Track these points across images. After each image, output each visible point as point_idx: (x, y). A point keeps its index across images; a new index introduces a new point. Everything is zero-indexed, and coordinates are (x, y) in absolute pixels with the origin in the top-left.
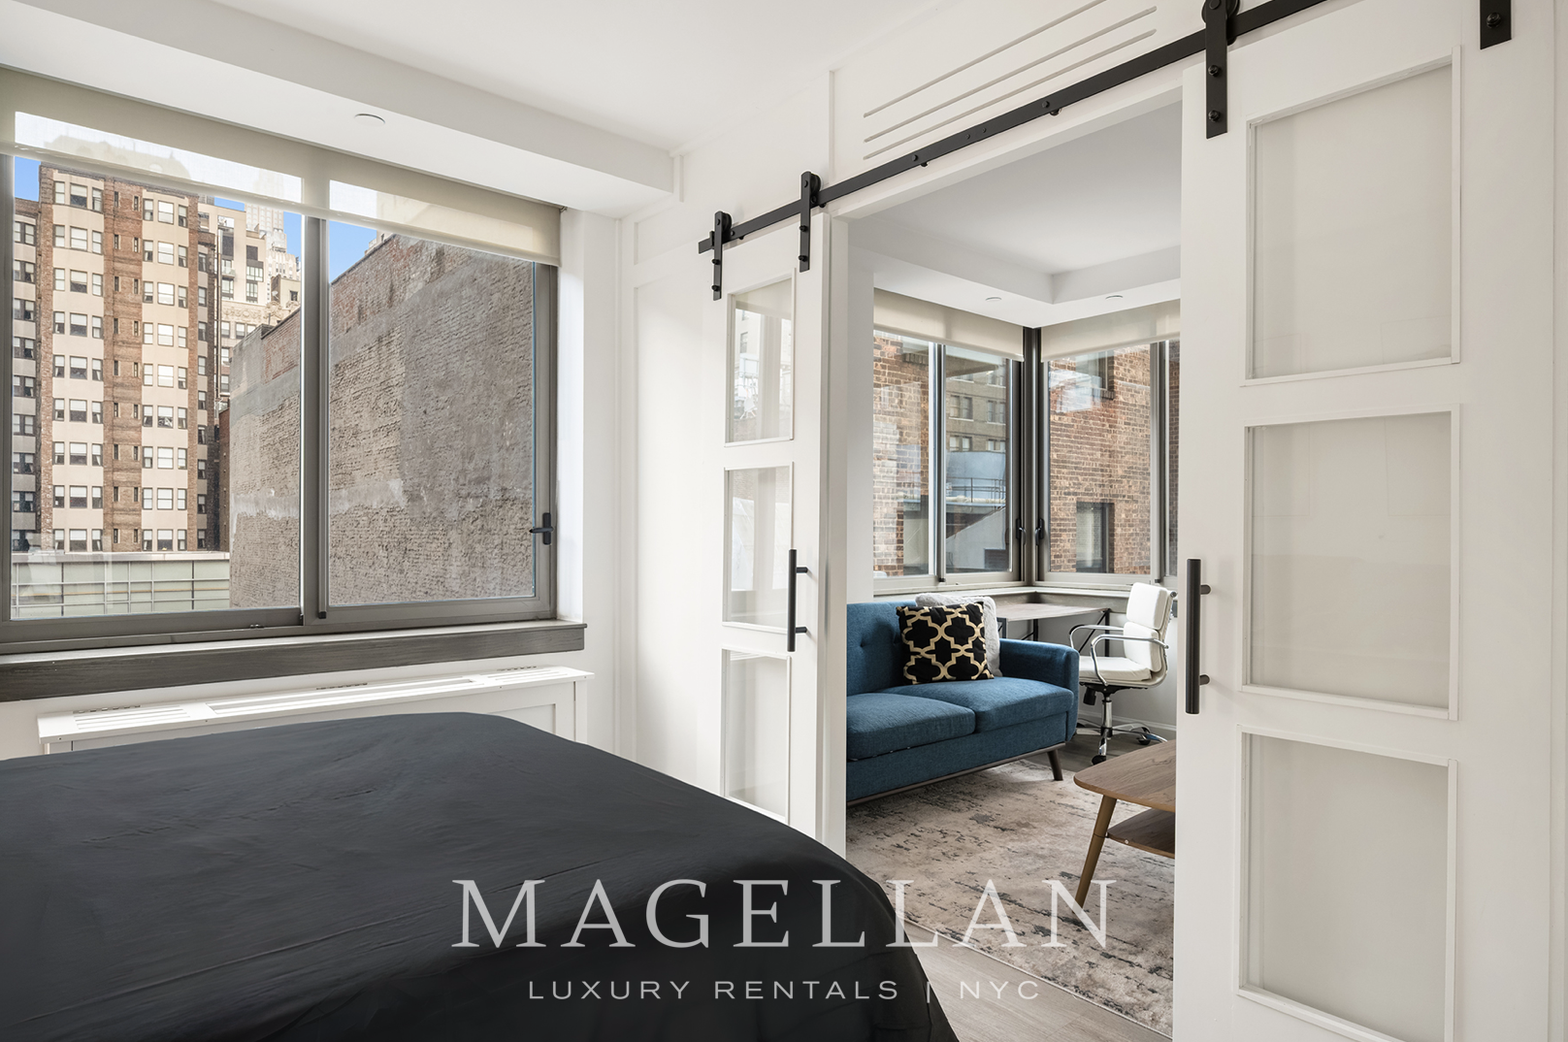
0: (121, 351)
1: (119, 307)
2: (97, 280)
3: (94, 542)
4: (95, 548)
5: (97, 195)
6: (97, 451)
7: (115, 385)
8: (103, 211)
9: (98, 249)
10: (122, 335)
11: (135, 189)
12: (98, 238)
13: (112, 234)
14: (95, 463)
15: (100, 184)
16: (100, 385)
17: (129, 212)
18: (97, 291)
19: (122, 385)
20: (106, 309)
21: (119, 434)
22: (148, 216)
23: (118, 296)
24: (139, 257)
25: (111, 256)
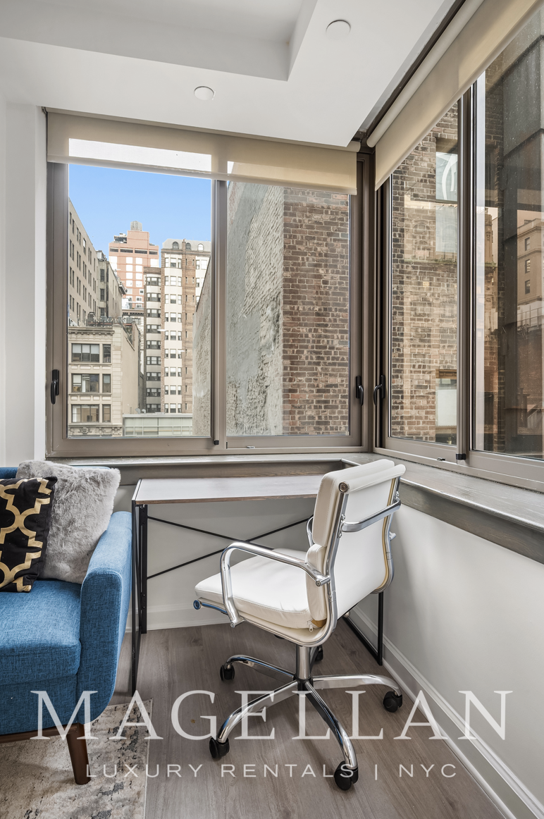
0: (188, 327)
1: (187, 308)
2: (180, 298)
3: (179, 409)
4: (179, 412)
5: (180, 261)
6: (180, 370)
7: (186, 342)
8: (182, 268)
9: (180, 284)
10: (188, 321)
11: (193, 256)
12: (180, 279)
13: (185, 277)
14: (179, 375)
15: (180, 257)
16: (181, 342)
17: (191, 267)
18: (180, 302)
19: (188, 342)
20: (183, 310)
21: (188, 363)
22: (198, 267)
23: (187, 304)
24: (194, 286)
25: (184, 287)
